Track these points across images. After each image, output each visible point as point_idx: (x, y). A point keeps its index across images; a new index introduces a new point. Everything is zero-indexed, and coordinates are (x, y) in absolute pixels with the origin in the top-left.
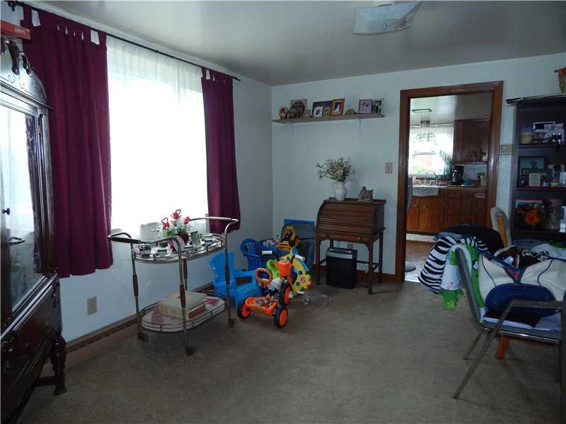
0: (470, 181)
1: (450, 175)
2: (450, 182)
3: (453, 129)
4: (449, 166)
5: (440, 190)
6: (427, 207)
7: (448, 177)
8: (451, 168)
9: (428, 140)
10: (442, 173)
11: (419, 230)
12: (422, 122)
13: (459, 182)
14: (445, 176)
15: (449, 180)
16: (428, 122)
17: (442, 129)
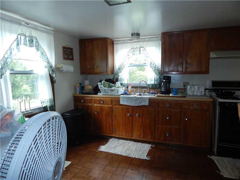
0: (177, 91)
1: (160, 84)
2: (159, 90)
3: (160, 42)
4: (158, 77)
5: (150, 100)
6: (139, 116)
7: (158, 86)
8: (160, 78)
9: (140, 53)
10: (153, 82)
11: (133, 138)
12: (132, 35)
13: (168, 91)
14: (155, 85)
15: (158, 88)
16: (138, 35)
17: (151, 43)
